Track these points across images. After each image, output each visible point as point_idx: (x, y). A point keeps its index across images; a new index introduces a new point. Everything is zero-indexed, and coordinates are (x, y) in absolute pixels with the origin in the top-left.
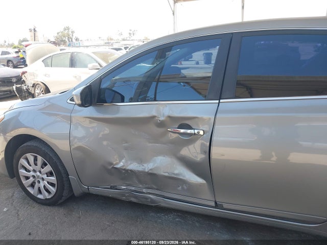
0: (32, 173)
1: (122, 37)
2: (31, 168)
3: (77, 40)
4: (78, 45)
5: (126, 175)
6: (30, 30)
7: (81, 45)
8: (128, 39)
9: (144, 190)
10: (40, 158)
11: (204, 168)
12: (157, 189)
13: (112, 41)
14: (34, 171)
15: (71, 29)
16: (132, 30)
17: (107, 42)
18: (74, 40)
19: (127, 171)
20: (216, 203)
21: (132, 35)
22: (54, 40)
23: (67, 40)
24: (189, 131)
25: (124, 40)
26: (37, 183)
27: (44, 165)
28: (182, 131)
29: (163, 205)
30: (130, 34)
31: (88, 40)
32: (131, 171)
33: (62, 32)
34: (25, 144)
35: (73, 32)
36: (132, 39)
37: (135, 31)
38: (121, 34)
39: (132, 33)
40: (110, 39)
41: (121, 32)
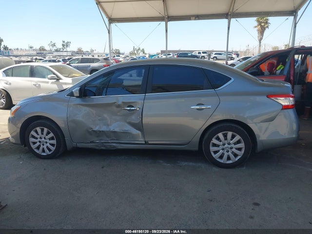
0: (39, 140)
1: (55, 48)
2: (38, 137)
3: (6, 48)
5: (99, 134)
7: (10, 54)
8: (62, 50)
9: (109, 141)
10: (46, 130)
11: (139, 126)
12: (117, 140)
14: (41, 138)
16: (66, 42)
17: (40, 52)
18: (2, 49)
19: (100, 131)
20: (145, 142)
21: (65, 47)
24: (132, 108)
25: (57, 51)
26: (42, 146)
27: (48, 133)
28: (128, 108)
29: (119, 147)
30: (63, 45)
31: (18, 49)
32: (103, 131)
34: (35, 122)
35: (1, 41)
36: (65, 50)
37: (68, 42)
38: (54, 45)
39: (66, 45)
40: (42, 49)
41: (54, 44)
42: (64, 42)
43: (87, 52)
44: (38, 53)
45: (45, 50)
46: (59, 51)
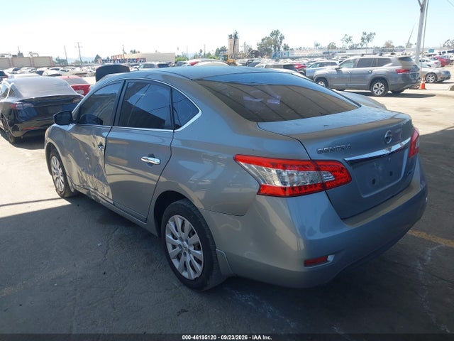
1: (350, 44)
3: (286, 48)
4: (286, 56)
6: (230, 37)
7: (290, 56)
8: (360, 46)
13: (334, 51)
15: (280, 35)
16: (367, 34)
17: (327, 51)
18: (282, 49)
21: (366, 41)
22: (257, 49)
23: (272, 49)
25: (352, 48)
30: (363, 39)
31: (300, 48)
33: (268, 38)
35: (282, 38)
36: (364, 46)
37: (371, 34)
38: (349, 40)
39: (368, 38)
40: (332, 46)
41: (350, 37)
42: (365, 34)
43: (402, 47)
44: (324, 53)
45: (335, 48)
46: (356, 48)
